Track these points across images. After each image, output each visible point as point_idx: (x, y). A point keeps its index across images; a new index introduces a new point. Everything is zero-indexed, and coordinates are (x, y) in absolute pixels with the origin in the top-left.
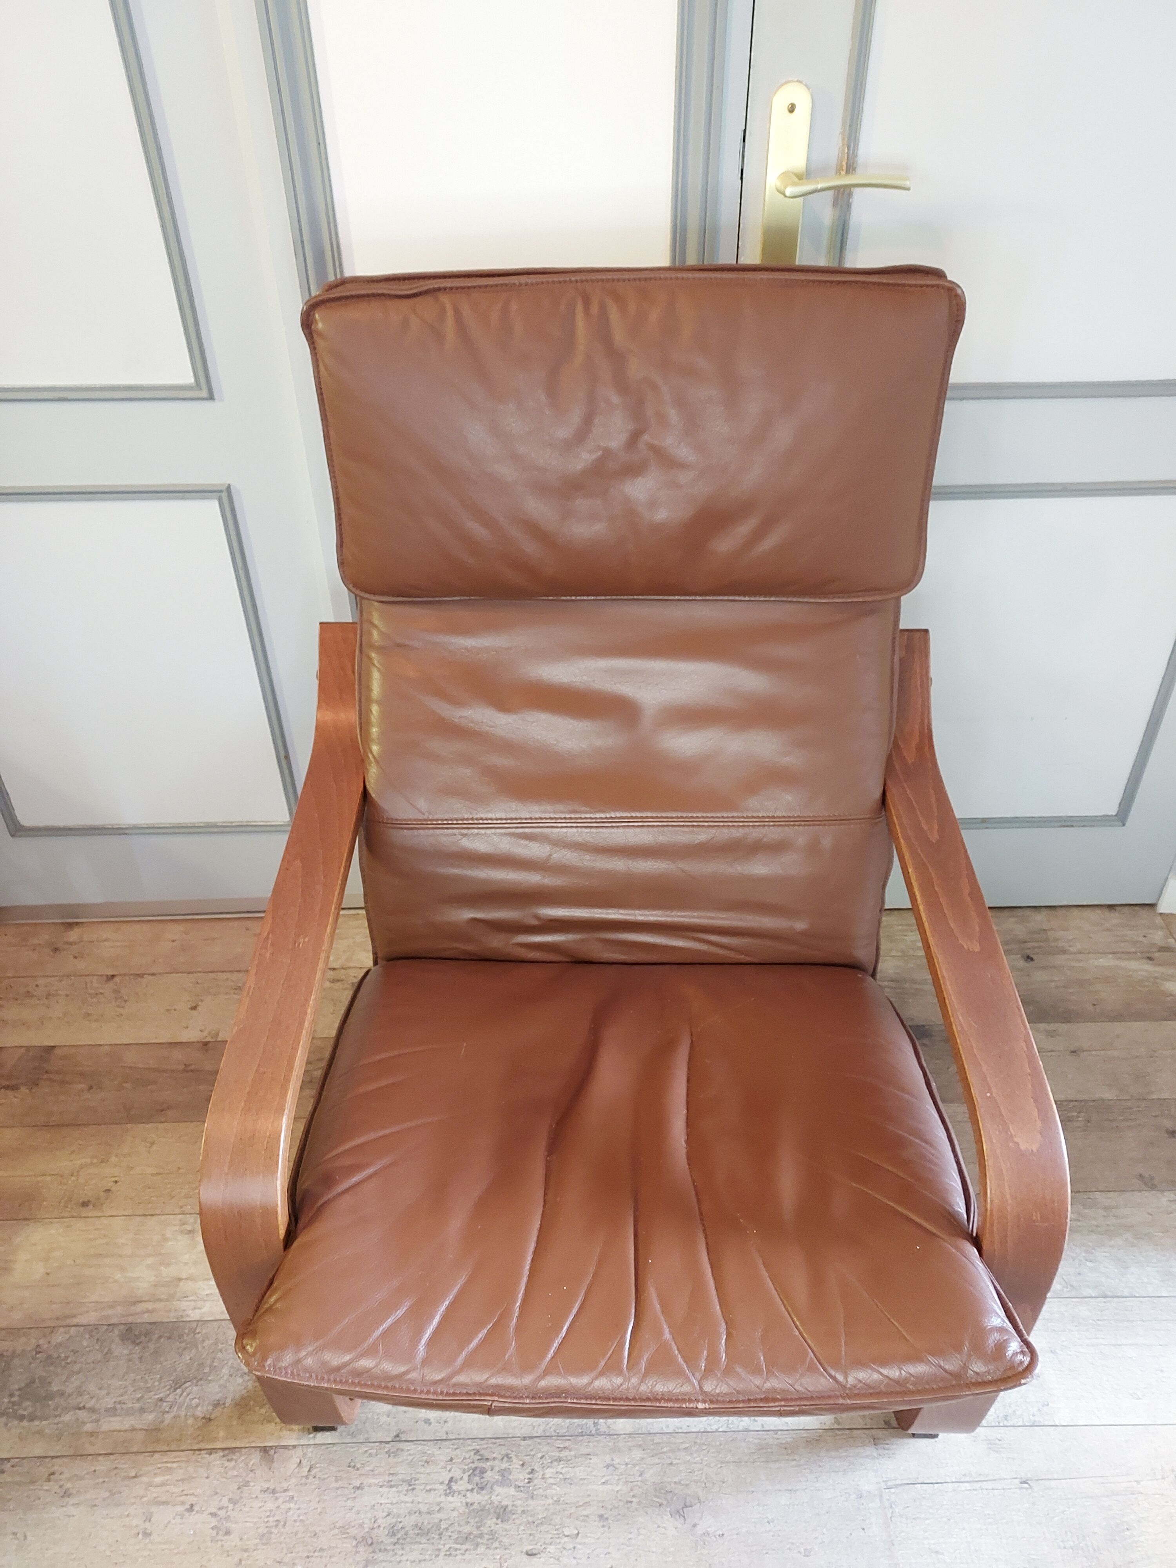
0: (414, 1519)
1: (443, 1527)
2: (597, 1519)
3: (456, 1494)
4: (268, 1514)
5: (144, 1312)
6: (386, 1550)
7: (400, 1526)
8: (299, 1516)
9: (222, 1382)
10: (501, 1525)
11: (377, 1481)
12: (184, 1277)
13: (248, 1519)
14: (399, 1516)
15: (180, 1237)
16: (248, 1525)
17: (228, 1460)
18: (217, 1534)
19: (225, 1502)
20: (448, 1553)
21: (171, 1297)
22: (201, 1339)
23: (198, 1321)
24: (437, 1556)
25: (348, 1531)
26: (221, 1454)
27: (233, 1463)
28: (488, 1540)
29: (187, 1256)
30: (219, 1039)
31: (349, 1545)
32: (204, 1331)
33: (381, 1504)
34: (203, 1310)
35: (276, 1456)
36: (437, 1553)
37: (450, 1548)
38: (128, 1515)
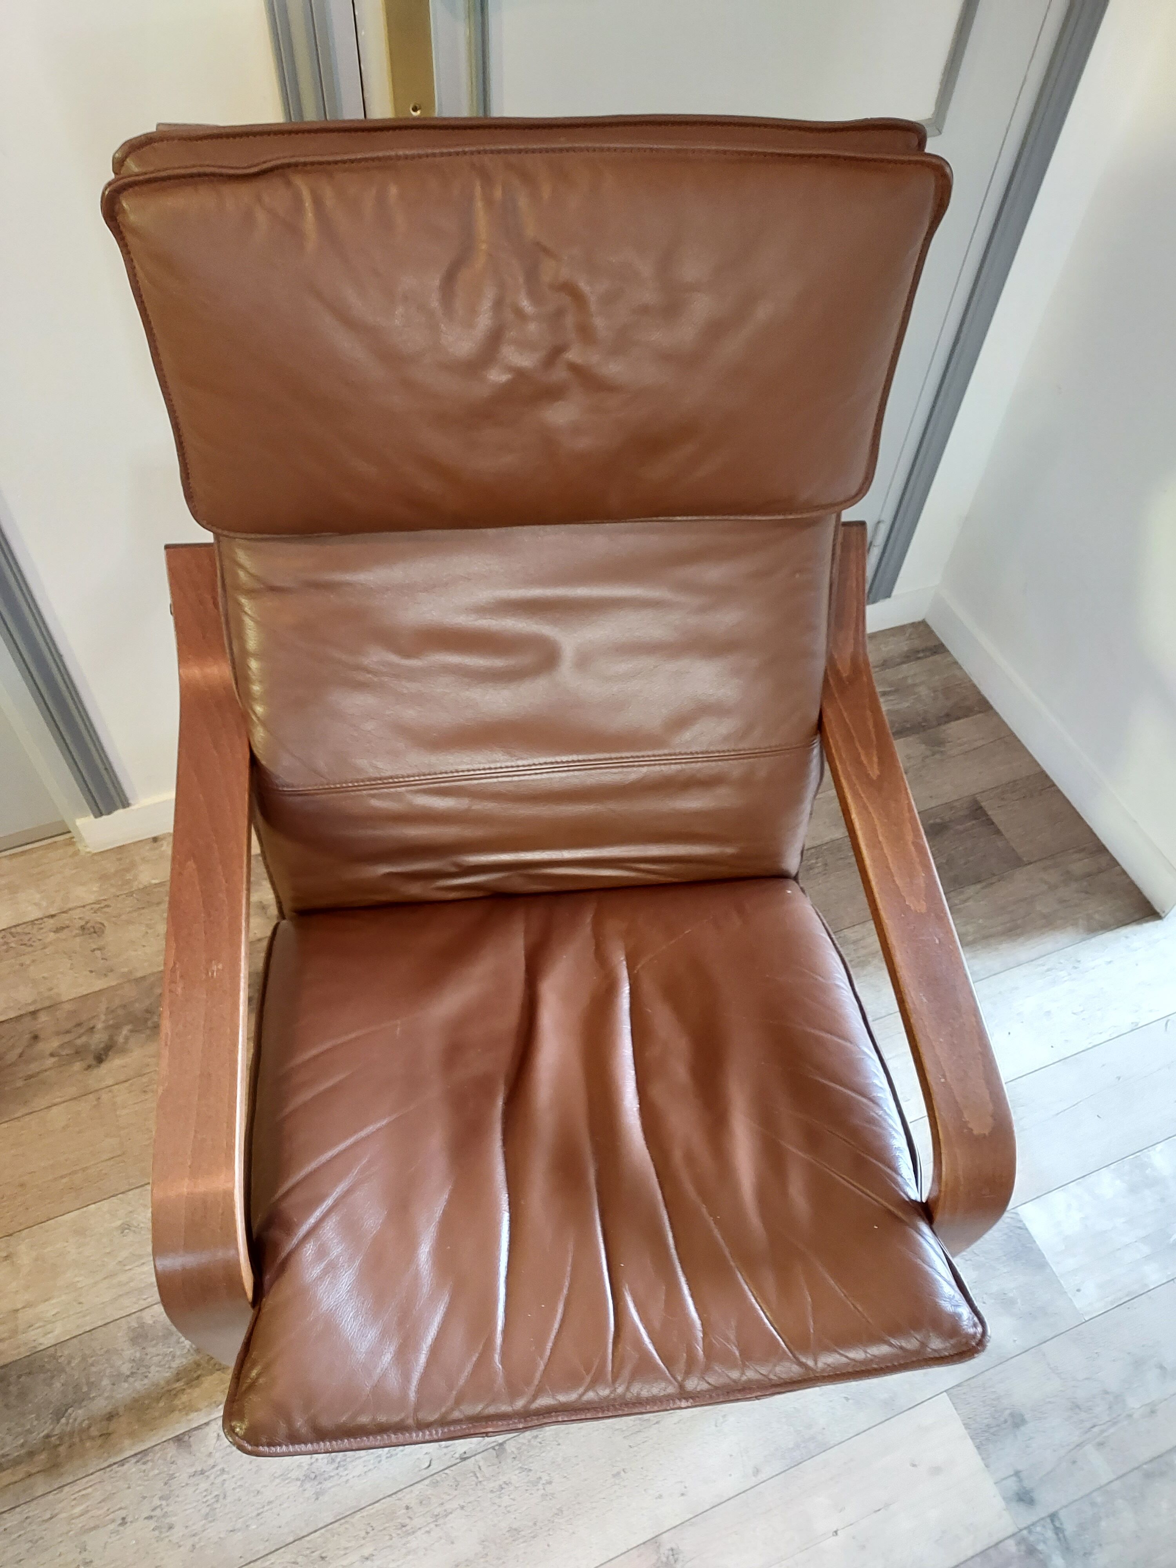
4: (205, 1494)
6: (330, 1477)
8: (236, 1483)
9: (106, 1394)
12: (19, 1306)
13: (186, 1507)
16: (187, 1512)
17: (144, 1463)
18: (161, 1532)
19: (156, 1502)
20: (389, 1455)
21: (14, 1332)
23: (55, 1345)
24: (380, 1462)
25: (289, 1475)
26: (134, 1460)
27: (150, 1464)
29: (14, 1284)
31: (294, 1487)
32: (66, 1352)
34: (56, 1333)
35: (191, 1439)
36: (379, 1459)
38: (60, 1555)
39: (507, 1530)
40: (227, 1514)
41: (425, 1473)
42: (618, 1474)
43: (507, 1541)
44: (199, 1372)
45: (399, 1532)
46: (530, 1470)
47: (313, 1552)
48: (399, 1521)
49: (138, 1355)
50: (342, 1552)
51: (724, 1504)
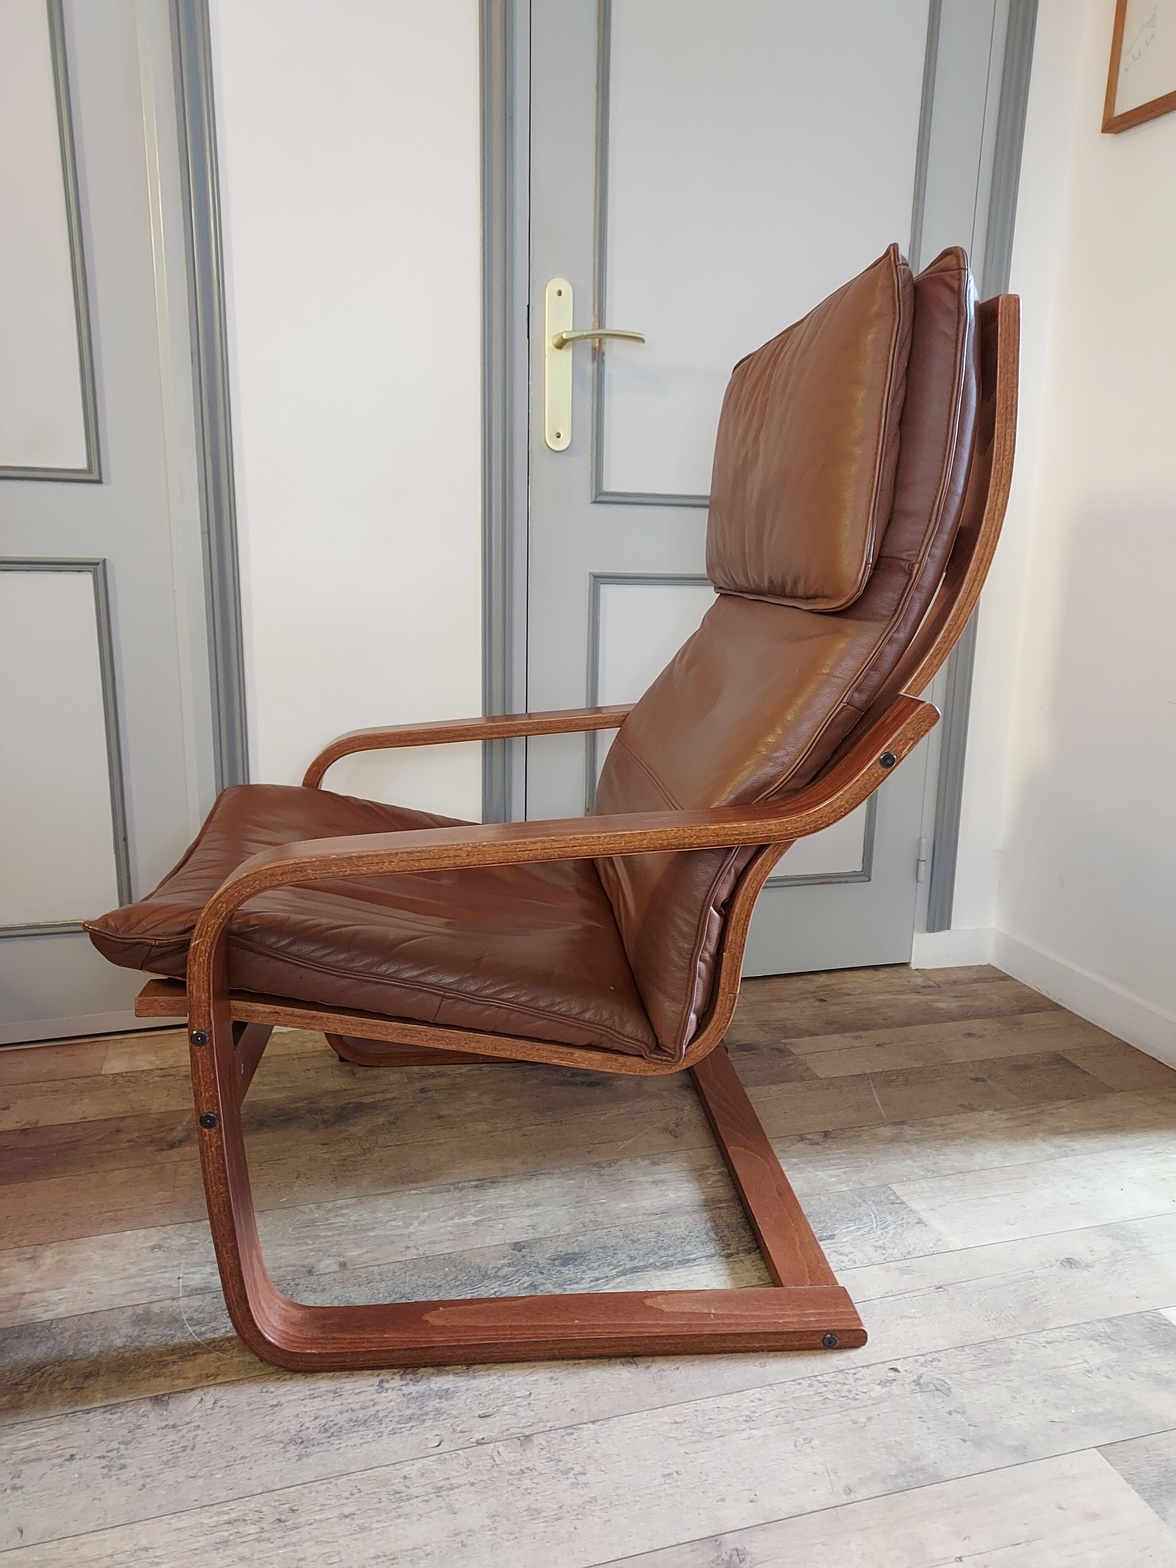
0: (346, 1416)
1: (381, 1416)
2: (548, 1381)
3: (390, 1391)
4: (171, 1444)
6: (319, 1444)
7: (332, 1423)
8: (209, 1439)
10: (446, 1403)
11: (297, 1397)
12: (28, 1290)
13: (146, 1453)
14: (328, 1417)
15: (18, 1264)
16: (147, 1457)
17: (112, 1414)
18: (110, 1471)
19: (115, 1445)
20: (392, 1432)
21: (14, 1308)
22: (59, 1332)
23: (53, 1320)
24: (380, 1437)
25: (272, 1438)
26: (103, 1410)
27: (119, 1415)
28: (434, 1415)
29: (30, 1276)
30: (39, 1125)
31: (275, 1448)
32: (61, 1326)
33: (306, 1412)
34: (58, 1312)
35: (170, 1400)
37: (393, 1429)
39: (524, 1509)
40: (192, 1462)
41: (432, 1451)
42: (668, 1475)
43: (523, 1519)
44: (196, 1351)
45: (391, 1497)
46: (560, 1461)
47: (283, 1504)
48: (393, 1487)
49: (136, 1333)
50: (318, 1508)
51: (806, 1516)
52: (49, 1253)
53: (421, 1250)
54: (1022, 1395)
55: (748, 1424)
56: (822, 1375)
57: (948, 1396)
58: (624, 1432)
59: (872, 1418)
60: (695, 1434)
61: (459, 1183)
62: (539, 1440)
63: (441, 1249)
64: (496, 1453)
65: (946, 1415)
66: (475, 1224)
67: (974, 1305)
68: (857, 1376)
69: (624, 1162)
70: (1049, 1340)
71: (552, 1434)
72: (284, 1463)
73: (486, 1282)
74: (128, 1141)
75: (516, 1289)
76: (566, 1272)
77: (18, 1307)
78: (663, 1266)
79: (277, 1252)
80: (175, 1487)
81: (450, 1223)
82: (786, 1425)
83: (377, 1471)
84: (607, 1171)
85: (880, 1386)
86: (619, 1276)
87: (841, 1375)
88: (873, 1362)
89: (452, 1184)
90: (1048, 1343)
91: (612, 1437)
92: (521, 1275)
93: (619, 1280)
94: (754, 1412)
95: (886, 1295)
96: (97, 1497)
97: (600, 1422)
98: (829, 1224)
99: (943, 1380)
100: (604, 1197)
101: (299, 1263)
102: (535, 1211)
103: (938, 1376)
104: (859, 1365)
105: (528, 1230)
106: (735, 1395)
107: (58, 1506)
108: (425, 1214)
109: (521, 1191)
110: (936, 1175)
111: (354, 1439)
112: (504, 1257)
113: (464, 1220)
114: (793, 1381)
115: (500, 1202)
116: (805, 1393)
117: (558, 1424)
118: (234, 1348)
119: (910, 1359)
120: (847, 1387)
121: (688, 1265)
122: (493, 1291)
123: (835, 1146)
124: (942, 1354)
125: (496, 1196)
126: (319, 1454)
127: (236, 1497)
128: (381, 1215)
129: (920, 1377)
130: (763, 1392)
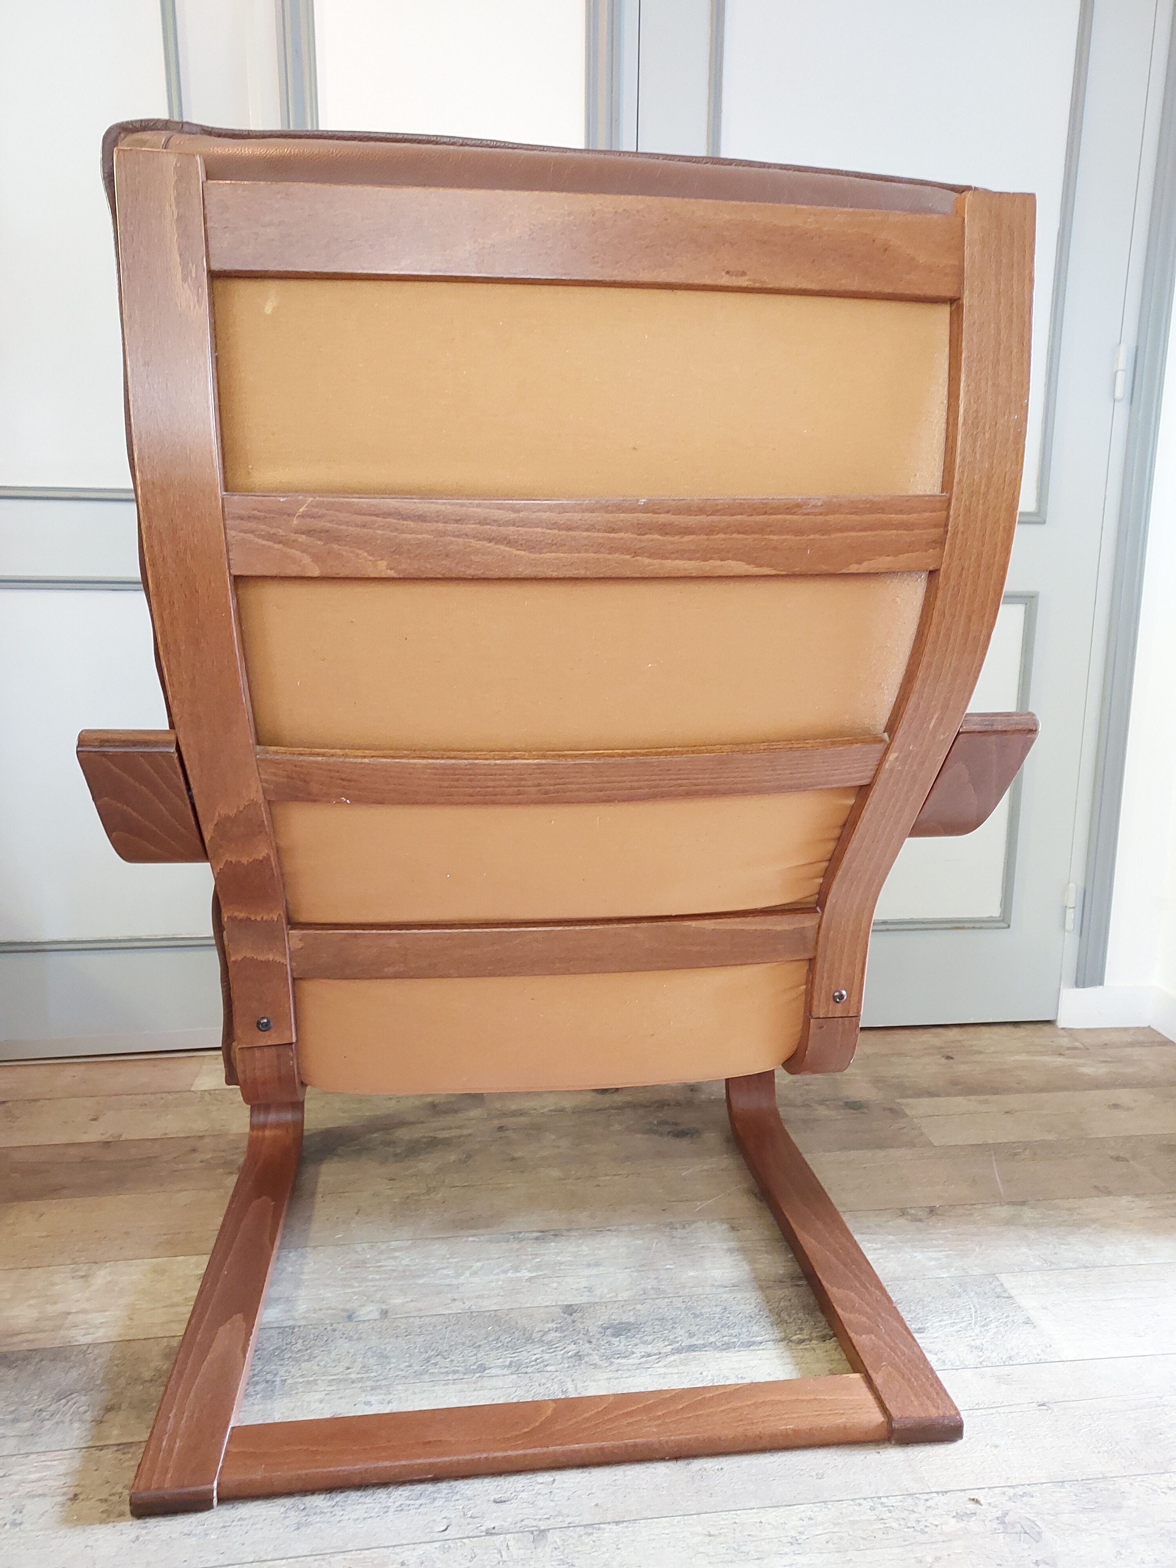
5: (23, 1342)
6: (321, 1513)
12: (73, 1310)
15: (71, 1281)
17: (124, 1454)
21: (57, 1328)
26: (115, 1448)
27: (130, 1455)
29: (79, 1295)
30: (123, 1139)
31: (276, 1512)
32: (96, 1352)
34: (96, 1335)
37: (401, 1505)
52: (102, 1273)
53: (468, 1304)
54: (1129, 1551)
55: (793, 1548)
56: (887, 1497)
57: (1037, 1542)
58: (650, 1540)
59: (940, 1558)
60: (729, 1551)
61: (520, 1233)
62: (554, 1537)
63: (489, 1305)
64: (504, 1548)
65: (1032, 1565)
66: (530, 1279)
67: (1082, 1431)
68: (929, 1503)
69: (700, 1224)
70: (1171, 1485)
71: (569, 1532)
72: (281, 1531)
73: (529, 1347)
74: (202, 1162)
75: (559, 1357)
76: (616, 1344)
77: (60, 1327)
78: (724, 1347)
79: (321, 1292)
80: (168, 1544)
81: (502, 1276)
82: (837, 1555)
83: (375, 1552)
84: (680, 1233)
85: (955, 1520)
86: (673, 1354)
87: (910, 1500)
88: (951, 1488)
89: (513, 1234)
90: (1171, 1489)
91: (635, 1543)
92: (568, 1342)
93: (672, 1358)
94: (801, 1533)
95: (977, 1407)
96: (89, 1544)
97: (625, 1524)
98: (921, 1315)
99: (1033, 1522)
100: (671, 1262)
101: (341, 1307)
102: (594, 1271)
103: (1027, 1516)
104: (933, 1490)
105: (584, 1292)
106: (782, 1509)
107: (51, 1549)
108: (479, 1264)
109: (584, 1248)
110: (1054, 1267)
111: (358, 1512)
112: (553, 1321)
113: (518, 1275)
114: (852, 1500)
115: (559, 1258)
116: (864, 1517)
117: (577, 1520)
118: (258, 1394)
119: (997, 1490)
120: (916, 1515)
121: (752, 1348)
122: (534, 1358)
123: (940, 1224)
124: (1036, 1488)
125: (556, 1251)
126: (319, 1525)
127: (226, 1563)
128: (434, 1261)
129: (1006, 1514)
130: (815, 1509)
